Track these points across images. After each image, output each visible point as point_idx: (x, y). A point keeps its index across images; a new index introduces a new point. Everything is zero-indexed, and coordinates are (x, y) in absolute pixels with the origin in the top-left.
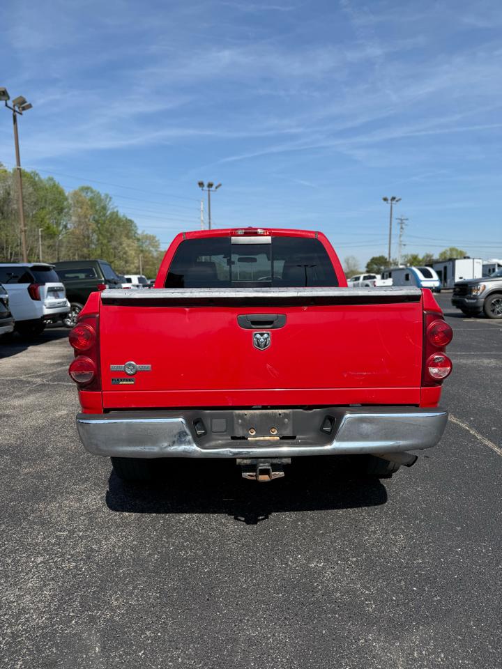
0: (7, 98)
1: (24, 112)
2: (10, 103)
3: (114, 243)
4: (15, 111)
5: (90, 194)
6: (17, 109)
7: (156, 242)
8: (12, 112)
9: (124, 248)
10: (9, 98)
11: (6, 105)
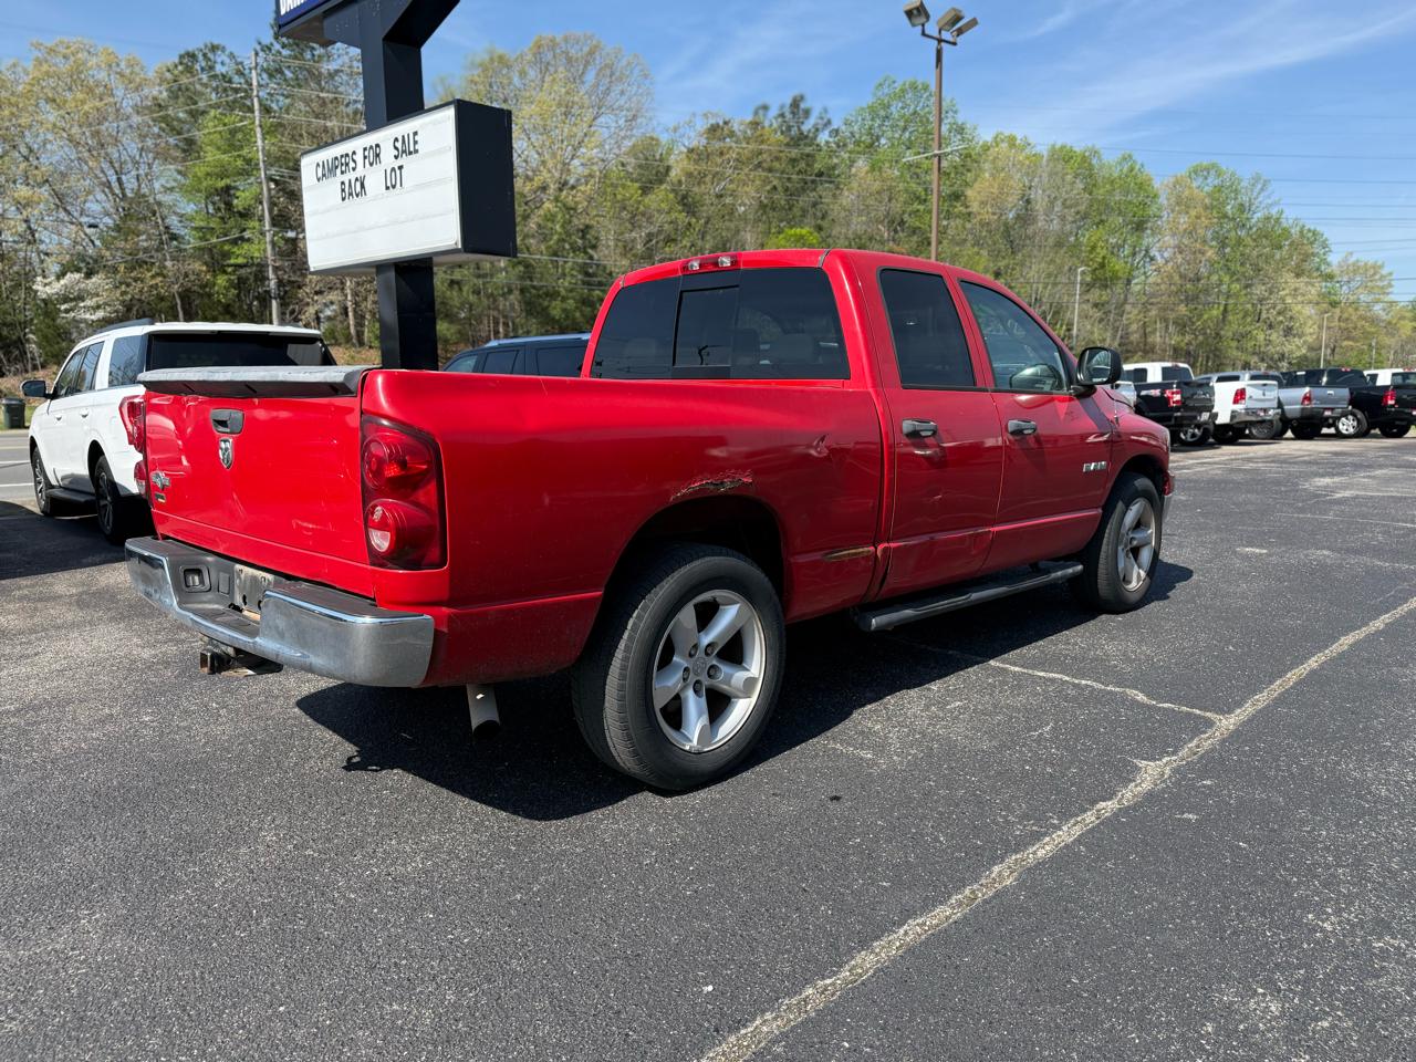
0: (923, 19)
1: (959, 40)
2: (932, 29)
3: (1259, 290)
4: (940, 41)
5: (1213, 181)
6: (946, 35)
7: (1382, 278)
8: (936, 42)
9: (1283, 300)
10: (928, 17)
11: (924, 34)
